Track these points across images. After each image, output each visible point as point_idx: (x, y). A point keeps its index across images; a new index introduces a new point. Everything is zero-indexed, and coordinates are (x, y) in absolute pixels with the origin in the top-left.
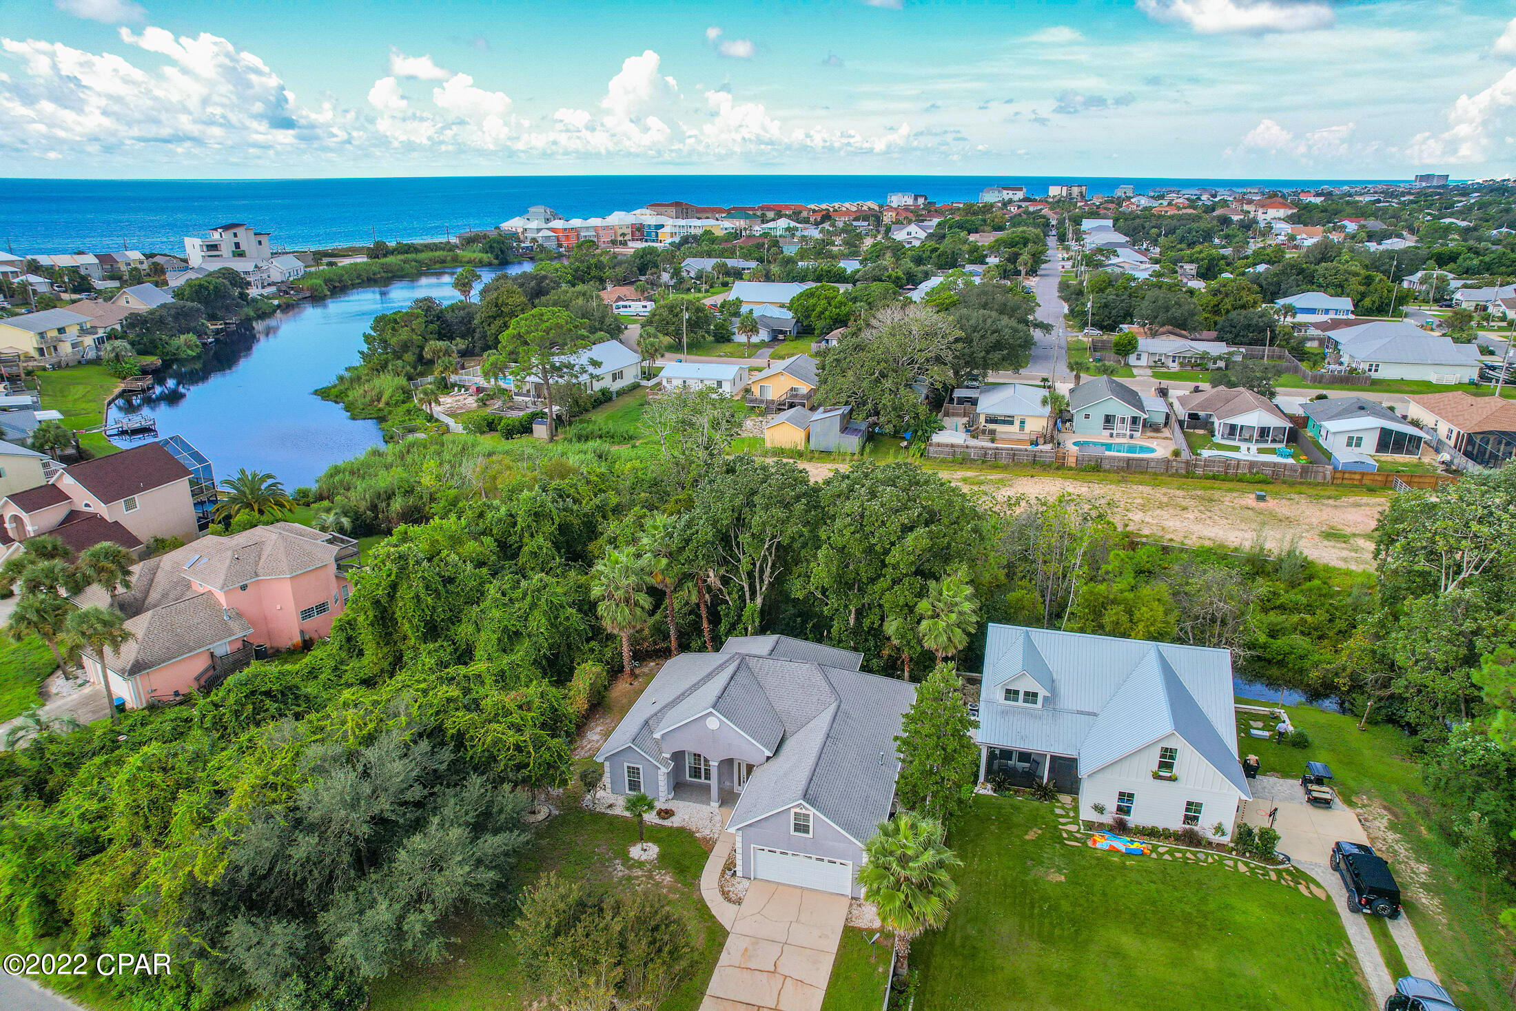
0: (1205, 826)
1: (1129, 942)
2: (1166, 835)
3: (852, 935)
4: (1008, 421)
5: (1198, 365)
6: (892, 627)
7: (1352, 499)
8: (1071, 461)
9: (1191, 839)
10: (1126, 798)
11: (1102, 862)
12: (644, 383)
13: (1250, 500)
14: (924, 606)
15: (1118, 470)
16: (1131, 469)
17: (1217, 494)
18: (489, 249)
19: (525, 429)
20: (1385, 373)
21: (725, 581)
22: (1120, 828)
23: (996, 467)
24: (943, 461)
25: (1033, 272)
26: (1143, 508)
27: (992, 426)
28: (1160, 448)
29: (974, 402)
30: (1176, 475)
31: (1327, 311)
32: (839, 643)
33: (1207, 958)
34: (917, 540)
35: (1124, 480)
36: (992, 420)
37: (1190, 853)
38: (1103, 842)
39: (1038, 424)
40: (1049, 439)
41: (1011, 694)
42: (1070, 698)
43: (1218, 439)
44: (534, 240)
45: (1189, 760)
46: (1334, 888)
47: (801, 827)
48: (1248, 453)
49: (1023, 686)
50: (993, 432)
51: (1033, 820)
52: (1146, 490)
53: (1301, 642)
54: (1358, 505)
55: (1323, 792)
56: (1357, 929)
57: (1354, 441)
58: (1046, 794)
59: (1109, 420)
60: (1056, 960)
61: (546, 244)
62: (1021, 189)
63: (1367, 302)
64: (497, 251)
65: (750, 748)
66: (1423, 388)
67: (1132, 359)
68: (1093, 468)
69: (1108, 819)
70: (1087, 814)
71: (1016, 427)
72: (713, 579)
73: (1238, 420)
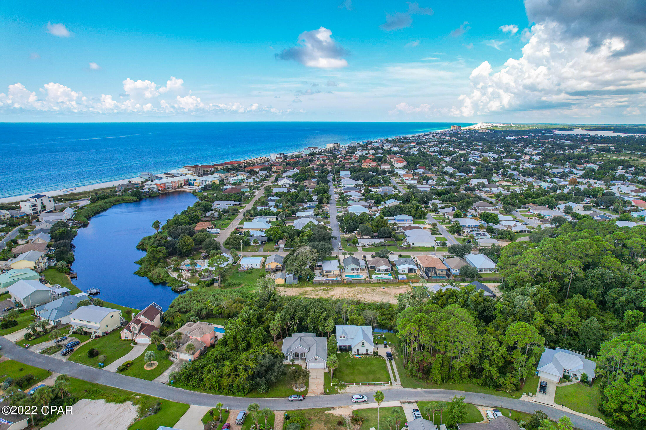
0: (369, 353)
1: (360, 368)
2: (364, 354)
3: (325, 373)
4: (330, 272)
5: (373, 246)
6: (320, 328)
7: (401, 286)
8: (345, 282)
9: (367, 354)
10: (358, 350)
11: (356, 359)
12: (234, 264)
13: (382, 289)
14: (326, 325)
15: (355, 283)
16: (358, 283)
17: (375, 288)
18: (134, 194)
19: (212, 283)
20: (416, 245)
21: (290, 324)
22: (358, 354)
23: (329, 285)
24: (317, 285)
25: (328, 203)
26: (361, 294)
27: (327, 273)
28: (364, 275)
29: (321, 266)
30: (367, 283)
31: (406, 221)
32: (310, 332)
33: (369, 368)
34: (324, 314)
35: (357, 286)
36: (326, 272)
37: (367, 356)
38: (356, 357)
39: (337, 272)
40: (340, 275)
41: (341, 337)
42: (350, 337)
43: (376, 272)
44: (149, 189)
45: (366, 344)
46: (386, 357)
47: (316, 360)
48: (383, 276)
49: (342, 336)
50: (327, 275)
51: (346, 355)
52: (361, 288)
53: (387, 321)
54: (402, 288)
55: (386, 346)
56: (388, 363)
57: (404, 271)
58: (347, 351)
59: (352, 269)
60: (351, 371)
61: (154, 190)
62: (317, 148)
63: (417, 216)
64: (138, 195)
65: (305, 350)
66: (424, 249)
67: (357, 245)
68: (350, 284)
69: (357, 353)
70: (353, 353)
71: (332, 273)
72: (289, 324)
73: (380, 268)
